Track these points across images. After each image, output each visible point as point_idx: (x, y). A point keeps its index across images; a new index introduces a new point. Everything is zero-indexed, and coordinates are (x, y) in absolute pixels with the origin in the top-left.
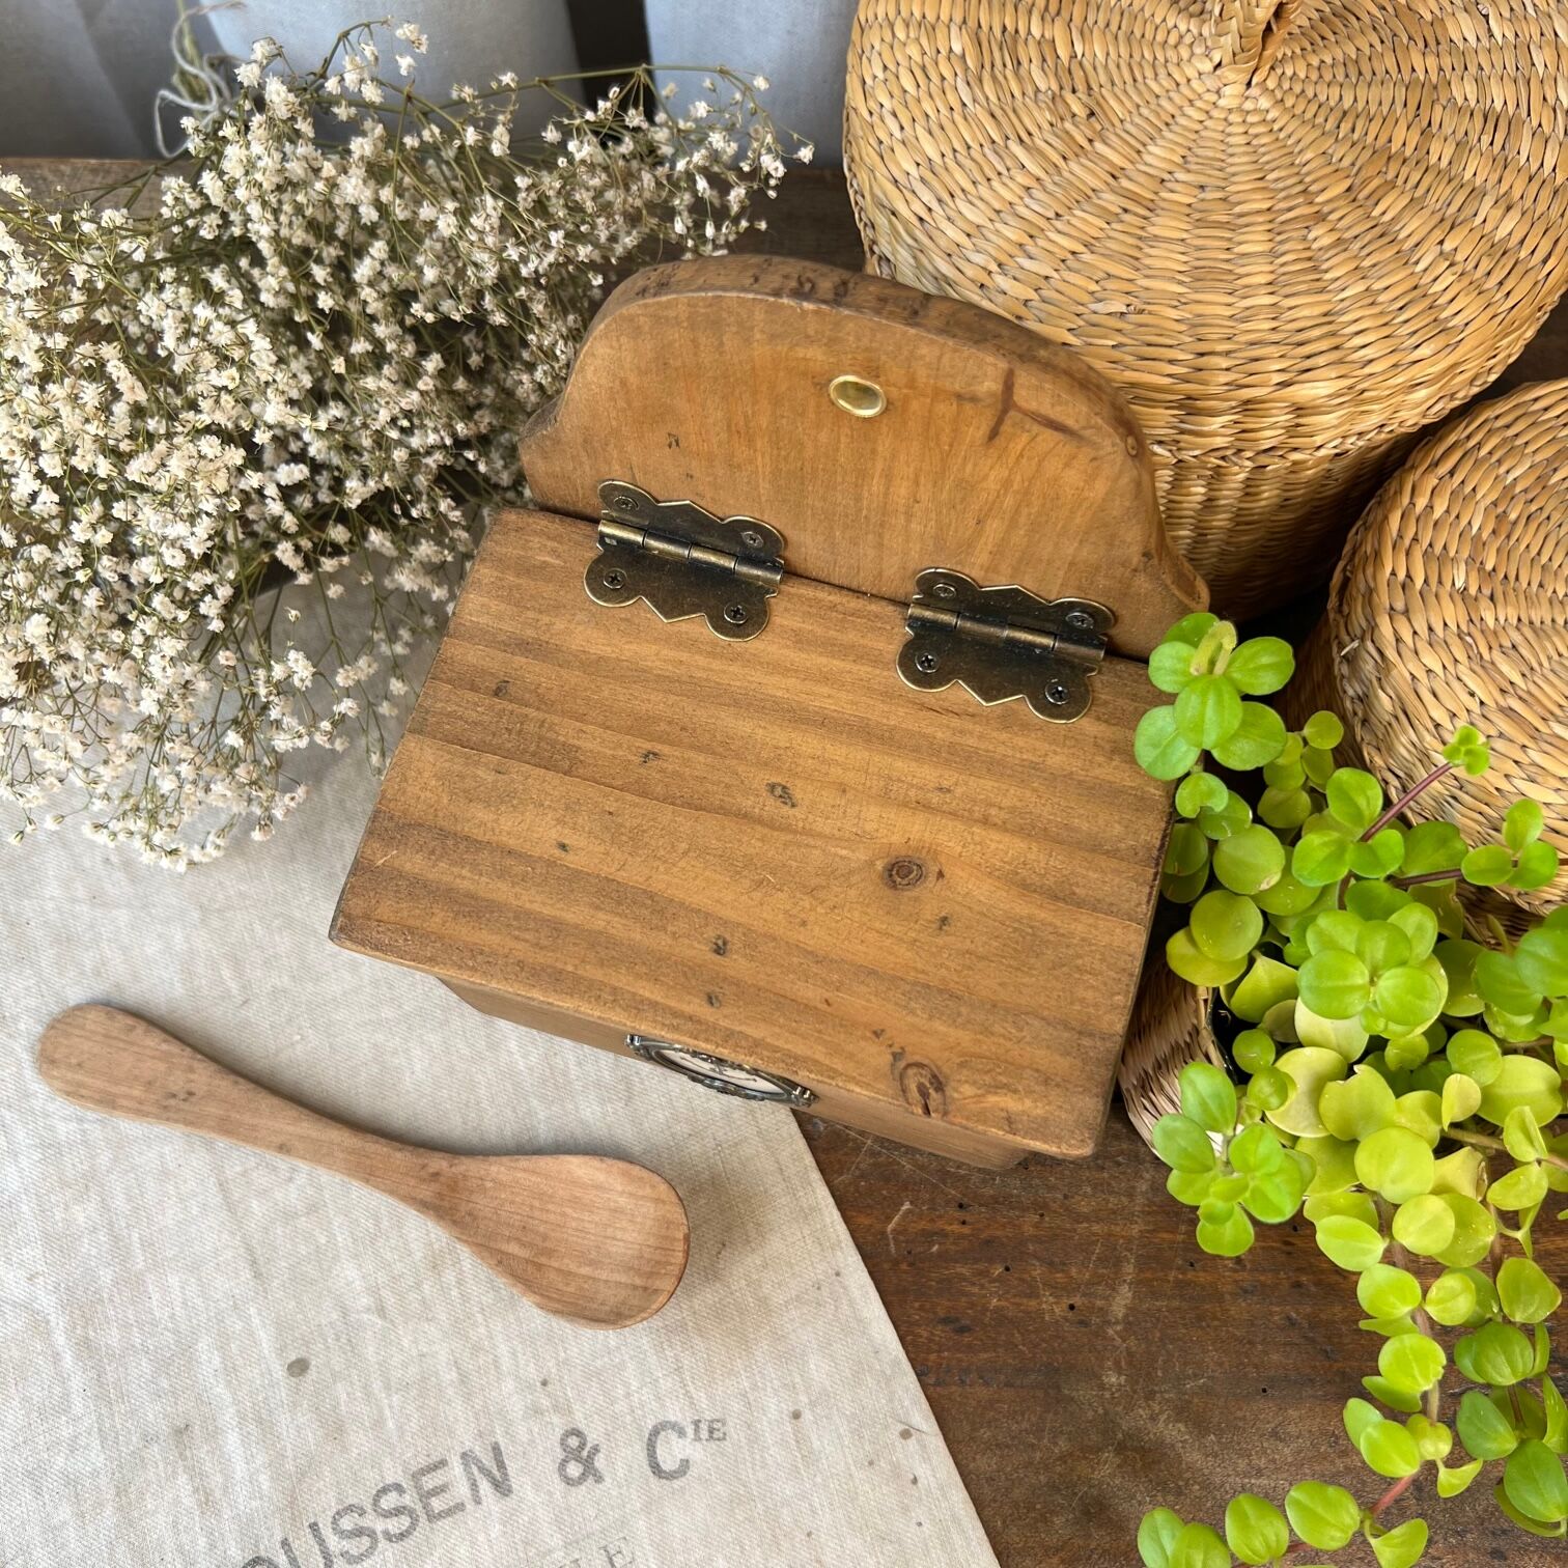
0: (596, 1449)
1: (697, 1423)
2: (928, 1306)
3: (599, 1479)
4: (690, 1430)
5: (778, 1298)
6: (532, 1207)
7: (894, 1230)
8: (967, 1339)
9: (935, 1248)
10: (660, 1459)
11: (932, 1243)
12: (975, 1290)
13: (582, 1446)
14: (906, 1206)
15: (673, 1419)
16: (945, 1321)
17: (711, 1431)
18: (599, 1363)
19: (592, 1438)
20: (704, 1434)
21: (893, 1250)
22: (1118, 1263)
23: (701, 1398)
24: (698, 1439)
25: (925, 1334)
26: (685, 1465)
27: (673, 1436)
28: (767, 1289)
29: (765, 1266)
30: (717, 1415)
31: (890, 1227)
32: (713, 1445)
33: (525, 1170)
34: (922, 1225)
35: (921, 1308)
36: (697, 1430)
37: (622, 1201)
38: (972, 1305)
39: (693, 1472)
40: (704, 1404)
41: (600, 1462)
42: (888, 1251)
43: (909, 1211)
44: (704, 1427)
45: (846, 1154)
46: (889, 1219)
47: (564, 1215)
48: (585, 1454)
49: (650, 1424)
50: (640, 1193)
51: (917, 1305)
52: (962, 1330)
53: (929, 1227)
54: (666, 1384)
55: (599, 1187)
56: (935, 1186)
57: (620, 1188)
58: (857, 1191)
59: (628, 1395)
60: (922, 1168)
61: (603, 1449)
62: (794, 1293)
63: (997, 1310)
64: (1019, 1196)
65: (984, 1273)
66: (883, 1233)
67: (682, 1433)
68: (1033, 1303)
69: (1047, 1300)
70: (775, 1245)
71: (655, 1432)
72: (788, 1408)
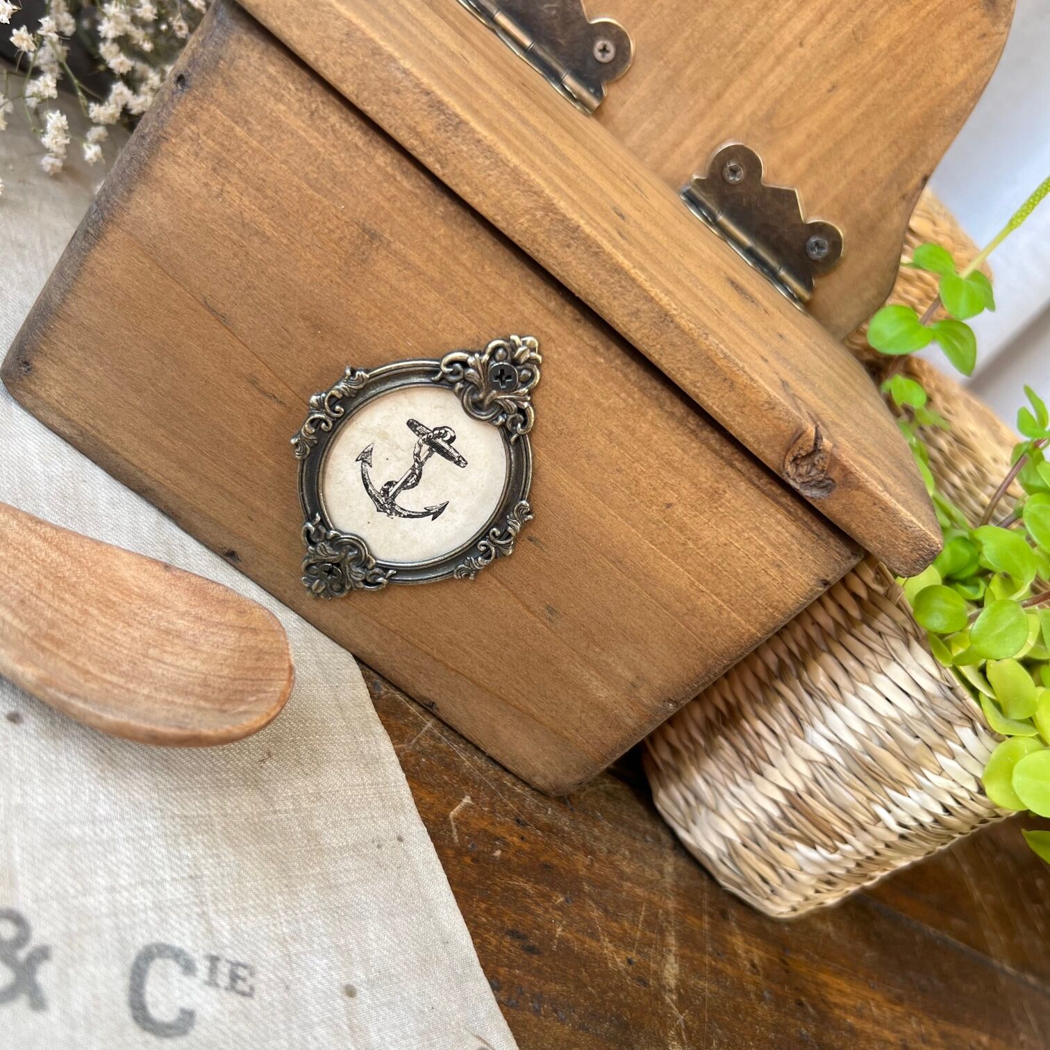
0: (43, 954)
1: (214, 960)
2: (494, 912)
3: (38, 1003)
4: (202, 967)
5: (332, 839)
6: (39, 585)
7: (456, 819)
8: (536, 961)
9: (498, 853)
10: (149, 999)
11: (494, 848)
12: (540, 911)
13: (21, 940)
14: (467, 800)
15: (177, 944)
16: (514, 934)
17: (234, 977)
18: (76, 831)
19: (40, 934)
20: (224, 980)
21: (456, 840)
22: (662, 932)
23: (222, 925)
24: (212, 982)
25: (494, 942)
26: (187, 1019)
27: (174, 969)
28: (318, 825)
29: (319, 797)
30: (242, 958)
31: (453, 814)
32: (234, 1001)
33: (45, 539)
34: (484, 824)
35: (488, 911)
36: (213, 970)
37: (181, 624)
38: (539, 927)
39: (199, 1031)
40: (226, 936)
41: (46, 976)
42: (452, 839)
43: (468, 807)
44: (224, 968)
45: (406, 725)
46: (451, 805)
47: (85, 612)
48: (22, 954)
49: (141, 940)
50: (217, 618)
51: (483, 906)
52: (531, 950)
53: (490, 829)
54: (176, 892)
55: (150, 599)
56: (494, 793)
57: (182, 608)
58: (418, 764)
59: (112, 890)
60: (480, 769)
61: (57, 955)
62: (351, 842)
63: (562, 940)
64: (569, 833)
65: (547, 897)
66: (446, 817)
67: (188, 968)
68: (594, 944)
69: (608, 947)
70: (332, 779)
71: (147, 956)
72: (340, 978)
